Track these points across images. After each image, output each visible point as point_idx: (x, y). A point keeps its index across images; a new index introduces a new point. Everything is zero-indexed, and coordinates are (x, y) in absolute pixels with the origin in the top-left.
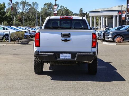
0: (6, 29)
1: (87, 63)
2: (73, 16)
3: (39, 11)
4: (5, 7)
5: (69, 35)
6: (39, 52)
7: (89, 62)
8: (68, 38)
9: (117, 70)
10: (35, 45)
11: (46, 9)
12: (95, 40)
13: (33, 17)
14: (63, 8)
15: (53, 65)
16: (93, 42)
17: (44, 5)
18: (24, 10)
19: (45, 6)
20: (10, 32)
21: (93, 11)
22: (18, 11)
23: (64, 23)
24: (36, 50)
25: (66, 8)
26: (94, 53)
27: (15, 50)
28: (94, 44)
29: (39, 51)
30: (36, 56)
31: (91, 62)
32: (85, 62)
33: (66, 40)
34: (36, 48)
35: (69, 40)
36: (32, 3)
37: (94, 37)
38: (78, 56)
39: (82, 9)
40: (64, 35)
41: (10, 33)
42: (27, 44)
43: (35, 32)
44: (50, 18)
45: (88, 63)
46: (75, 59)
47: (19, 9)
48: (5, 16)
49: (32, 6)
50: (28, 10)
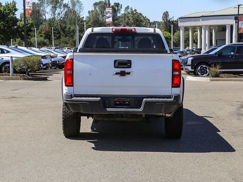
0: (5, 52)
1: (162, 116)
2: (136, 28)
3: (83, 18)
4: (16, 10)
5: (128, 64)
6: (73, 95)
7: (167, 115)
8: (127, 70)
9: (219, 131)
10: (65, 82)
11: (97, 14)
12: (177, 73)
13: (72, 28)
14: (129, 10)
15: (98, 121)
16: (173, 76)
17: (94, 4)
18: (54, 14)
19: (95, 8)
20: (12, 57)
21: (187, 16)
22: (44, 16)
23: (119, 40)
24: (67, 91)
25: (135, 10)
26: (177, 97)
27: (15, 91)
28: (177, 81)
29: (71, 95)
30: (66, 104)
31: (170, 115)
32: (158, 114)
33: (123, 74)
34: (66, 88)
35: (129, 73)
36: (70, 2)
37: (177, 67)
38: (146, 103)
39: (167, 12)
40: (119, 64)
41: (12, 60)
42: (45, 79)
43: (65, 57)
44: (93, 31)
45: (165, 116)
46: (141, 109)
47: (46, 14)
48: (15, 27)
49: (71, 8)
50: (62, 15)
